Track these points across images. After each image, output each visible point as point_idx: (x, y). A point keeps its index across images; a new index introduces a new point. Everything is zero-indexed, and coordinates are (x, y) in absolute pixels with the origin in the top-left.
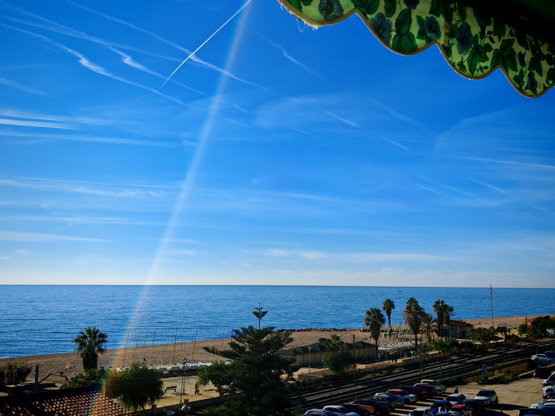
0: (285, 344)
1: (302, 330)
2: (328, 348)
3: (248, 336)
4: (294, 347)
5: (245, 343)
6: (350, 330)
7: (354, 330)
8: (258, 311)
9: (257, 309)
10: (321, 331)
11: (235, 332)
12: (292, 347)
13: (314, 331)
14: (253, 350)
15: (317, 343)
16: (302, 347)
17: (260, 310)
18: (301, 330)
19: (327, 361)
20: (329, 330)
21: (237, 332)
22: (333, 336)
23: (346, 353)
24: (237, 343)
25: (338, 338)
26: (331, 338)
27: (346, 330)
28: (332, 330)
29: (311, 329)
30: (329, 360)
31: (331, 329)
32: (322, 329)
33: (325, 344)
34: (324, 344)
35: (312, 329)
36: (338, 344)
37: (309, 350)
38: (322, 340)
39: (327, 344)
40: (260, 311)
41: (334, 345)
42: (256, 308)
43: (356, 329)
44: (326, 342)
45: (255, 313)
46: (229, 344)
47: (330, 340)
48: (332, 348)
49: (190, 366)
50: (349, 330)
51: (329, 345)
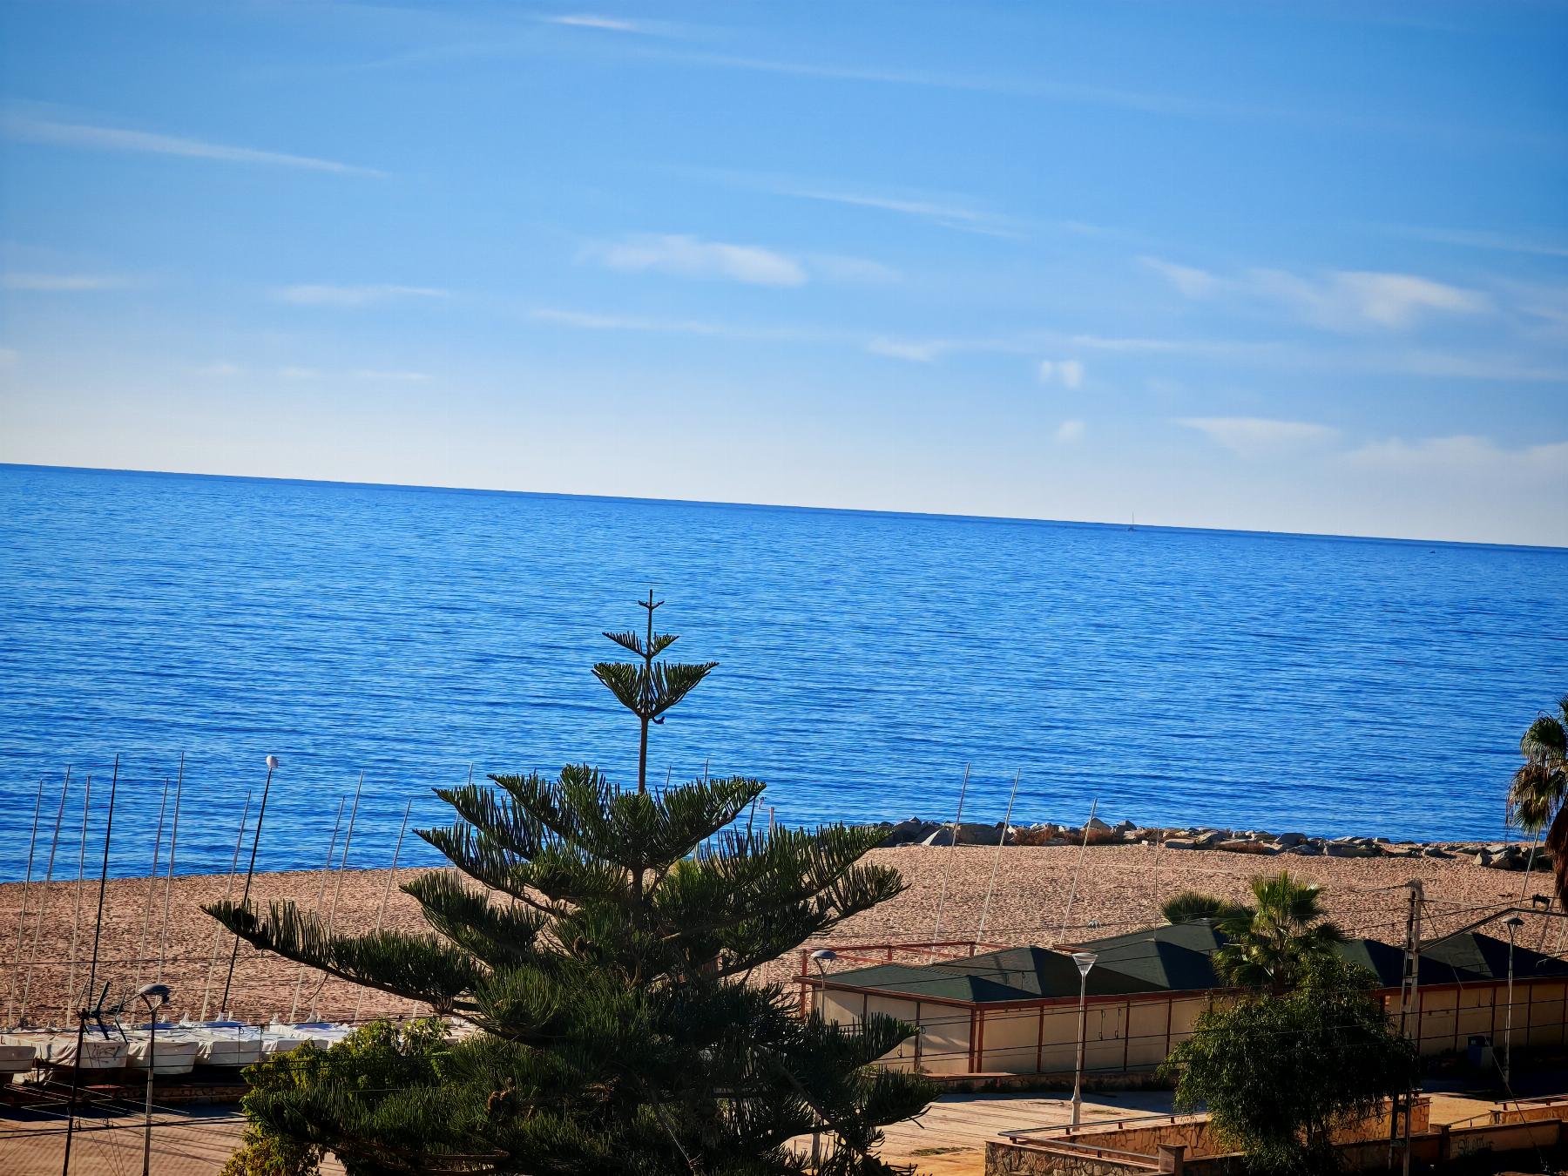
0: (832, 912)
1: (1061, 835)
2: (1229, 970)
3: (549, 839)
4: (978, 951)
5: (529, 891)
6: (1409, 855)
7: (1437, 853)
8: (637, 661)
9: (630, 644)
10: (1195, 846)
11: (461, 812)
12: (963, 952)
13: (1145, 843)
14: (582, 946)
15: (1148, 932)
16: (1037, 953)
17: (649, 657)
18: (1051, 837)
19: (1199, 1061)
20: (1255, 848)
21: (471, 806)
22: (1272, 886)
23: (1349, 1010)
24: (473, 886)
25: (1303, 904)
26: (1251, 901)
27: (1378, 852)
28: (1276, 847)
29: (1121, 829)
30: (1220, 1057)
31: (1269, 838)
32: (1202, 838)
33: (1211, 938)
34: (1197, 936)
35: (1130, 835)
36: (1305, 942)
37: (1084, 973)
38: (1187, 909)
39: (1220, 939)
40: (654, 660)
41: (1272, 955)
42: (619, 640)
43: (1452, 848)
44: (1212, 926)
45: (616, 678)
46: (415, 891)
47: (1241, 917)
48: (1254, 974)
49: (209, 1043)
50: (1405, 849)
51: (1238, 951)
